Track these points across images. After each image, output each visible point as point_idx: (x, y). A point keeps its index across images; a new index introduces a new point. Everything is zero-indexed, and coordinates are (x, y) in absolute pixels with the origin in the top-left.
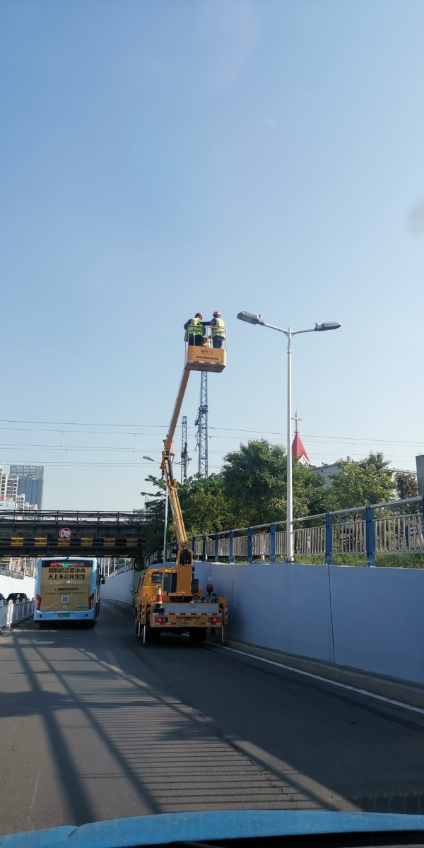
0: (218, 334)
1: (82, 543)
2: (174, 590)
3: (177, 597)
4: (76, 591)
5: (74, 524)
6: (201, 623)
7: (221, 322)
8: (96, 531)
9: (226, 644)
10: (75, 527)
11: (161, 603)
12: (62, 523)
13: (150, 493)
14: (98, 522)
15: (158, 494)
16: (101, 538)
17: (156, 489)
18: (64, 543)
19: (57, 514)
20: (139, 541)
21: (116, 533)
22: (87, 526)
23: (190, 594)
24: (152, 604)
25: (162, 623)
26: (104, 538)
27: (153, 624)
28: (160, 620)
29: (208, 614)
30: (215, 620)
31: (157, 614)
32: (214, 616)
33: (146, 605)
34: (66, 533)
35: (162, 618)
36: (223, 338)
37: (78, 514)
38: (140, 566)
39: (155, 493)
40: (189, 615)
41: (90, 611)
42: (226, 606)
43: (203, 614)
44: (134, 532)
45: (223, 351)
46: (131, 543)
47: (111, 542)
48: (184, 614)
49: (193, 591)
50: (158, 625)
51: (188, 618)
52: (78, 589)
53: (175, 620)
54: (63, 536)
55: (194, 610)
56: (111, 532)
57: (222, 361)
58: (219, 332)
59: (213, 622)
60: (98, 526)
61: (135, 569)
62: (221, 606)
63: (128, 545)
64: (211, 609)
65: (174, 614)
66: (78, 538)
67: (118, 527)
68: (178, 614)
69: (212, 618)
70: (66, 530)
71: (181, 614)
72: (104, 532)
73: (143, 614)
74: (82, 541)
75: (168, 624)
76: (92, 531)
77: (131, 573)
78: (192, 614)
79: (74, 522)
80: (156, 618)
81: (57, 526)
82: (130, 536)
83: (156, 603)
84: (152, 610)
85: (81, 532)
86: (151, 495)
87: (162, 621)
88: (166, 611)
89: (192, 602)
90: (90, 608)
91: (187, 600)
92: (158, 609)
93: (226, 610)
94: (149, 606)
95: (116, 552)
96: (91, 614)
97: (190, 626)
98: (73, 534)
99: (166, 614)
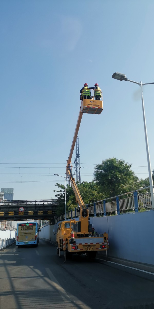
0: (98, 94)
1: (29, 214)
2: (79, 231)
3: (81, 234)
4: (30, 234)
5: (25, 206)
6: (96, 249)
7: (99, 88)
8: (35, 208)
9: (109, 260)
10: (26, 207)
11: (74, 238)
12: (20, 206)
13: (57, 191)
14: (35, 205)
15: (61, 191)
16: (37, 211)
17: (60, 189)
18: (21, 214)
19: (18, 202)
20: (53, 212)
21: (43, 209)
22: (31, 207)
23: (88, 233)
24: (69, 239)
25: (75, 249)
26: (38, 211)
27: (70, 250)
28: (74, 248)
29: (100, 243)
30: (104, 246)
31: (72, 244)
32: (102, 244)
33: (65, 240)
34: (22, 209)
35: (75, 247)
36: (100, 96)
37: (27, 202)
38: (53, 223)
39: (59, 191)
40: (89, 244)
41: (35, 241)
42: (108, 239)
43: (97, 243)
44: (50, 208)
45: (101, 102)
46: (50, 213)
47: (41, 212)
48: (87, 244)
49: (89, 231)
50: (73, 250)
51: (89, 246)
52: (31, 233)
53: (82, 248)
54: (20, 211)
55: (91, 241)
56: (41, 209)
57: (102, 107)
58: (98, 93)
59: (102, 248)
60: (35, 206)
61: (51, 224)
62: (105, 239)
63: (48, 214)
64: (100, 240)
65: (81, 244)
66: (27, 211)
67: (44, 206)
68: (83, 244)
69: (102, 246)
70: (22, 208)
71: (85, 244)
72: (38, 209)
73: (64, 244)
74: (28, 213)
75: (78, 250)
76: (33, 208)
77: (49, 226)
78: (91, 244)
79: (25, 205)
80: (72, 246)
81: (18, 207)
82: (49, 210)
83: (71, 238)
84: (69, 242)
85: (28, 209)
86: (58, 191)
87: (75, 248)
88: (77, 242)
89: (90, 237)
90: (35, 240)
91: (86, 236)
92: (72, 242)
93: (108, 241)
94: (67, 240)
95: (43, 217)
96: (35, 242)
97: (90, 250)
98: (25, 210)
99: (77, 244)
